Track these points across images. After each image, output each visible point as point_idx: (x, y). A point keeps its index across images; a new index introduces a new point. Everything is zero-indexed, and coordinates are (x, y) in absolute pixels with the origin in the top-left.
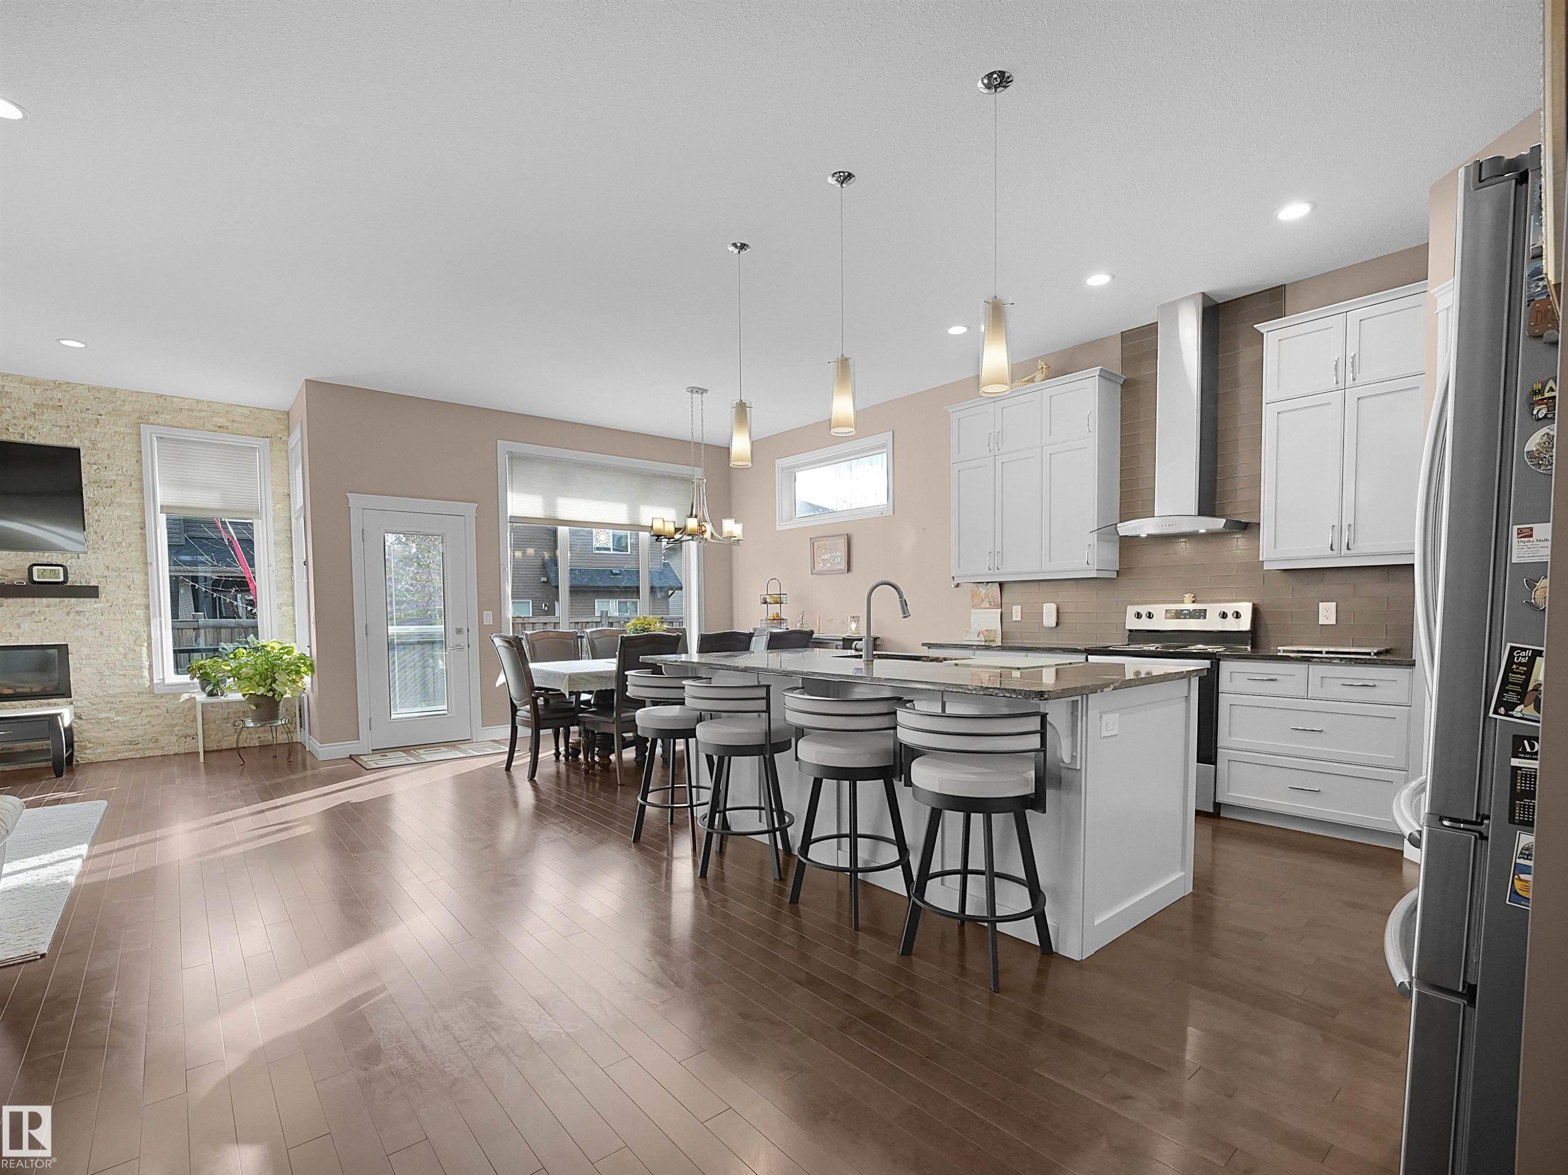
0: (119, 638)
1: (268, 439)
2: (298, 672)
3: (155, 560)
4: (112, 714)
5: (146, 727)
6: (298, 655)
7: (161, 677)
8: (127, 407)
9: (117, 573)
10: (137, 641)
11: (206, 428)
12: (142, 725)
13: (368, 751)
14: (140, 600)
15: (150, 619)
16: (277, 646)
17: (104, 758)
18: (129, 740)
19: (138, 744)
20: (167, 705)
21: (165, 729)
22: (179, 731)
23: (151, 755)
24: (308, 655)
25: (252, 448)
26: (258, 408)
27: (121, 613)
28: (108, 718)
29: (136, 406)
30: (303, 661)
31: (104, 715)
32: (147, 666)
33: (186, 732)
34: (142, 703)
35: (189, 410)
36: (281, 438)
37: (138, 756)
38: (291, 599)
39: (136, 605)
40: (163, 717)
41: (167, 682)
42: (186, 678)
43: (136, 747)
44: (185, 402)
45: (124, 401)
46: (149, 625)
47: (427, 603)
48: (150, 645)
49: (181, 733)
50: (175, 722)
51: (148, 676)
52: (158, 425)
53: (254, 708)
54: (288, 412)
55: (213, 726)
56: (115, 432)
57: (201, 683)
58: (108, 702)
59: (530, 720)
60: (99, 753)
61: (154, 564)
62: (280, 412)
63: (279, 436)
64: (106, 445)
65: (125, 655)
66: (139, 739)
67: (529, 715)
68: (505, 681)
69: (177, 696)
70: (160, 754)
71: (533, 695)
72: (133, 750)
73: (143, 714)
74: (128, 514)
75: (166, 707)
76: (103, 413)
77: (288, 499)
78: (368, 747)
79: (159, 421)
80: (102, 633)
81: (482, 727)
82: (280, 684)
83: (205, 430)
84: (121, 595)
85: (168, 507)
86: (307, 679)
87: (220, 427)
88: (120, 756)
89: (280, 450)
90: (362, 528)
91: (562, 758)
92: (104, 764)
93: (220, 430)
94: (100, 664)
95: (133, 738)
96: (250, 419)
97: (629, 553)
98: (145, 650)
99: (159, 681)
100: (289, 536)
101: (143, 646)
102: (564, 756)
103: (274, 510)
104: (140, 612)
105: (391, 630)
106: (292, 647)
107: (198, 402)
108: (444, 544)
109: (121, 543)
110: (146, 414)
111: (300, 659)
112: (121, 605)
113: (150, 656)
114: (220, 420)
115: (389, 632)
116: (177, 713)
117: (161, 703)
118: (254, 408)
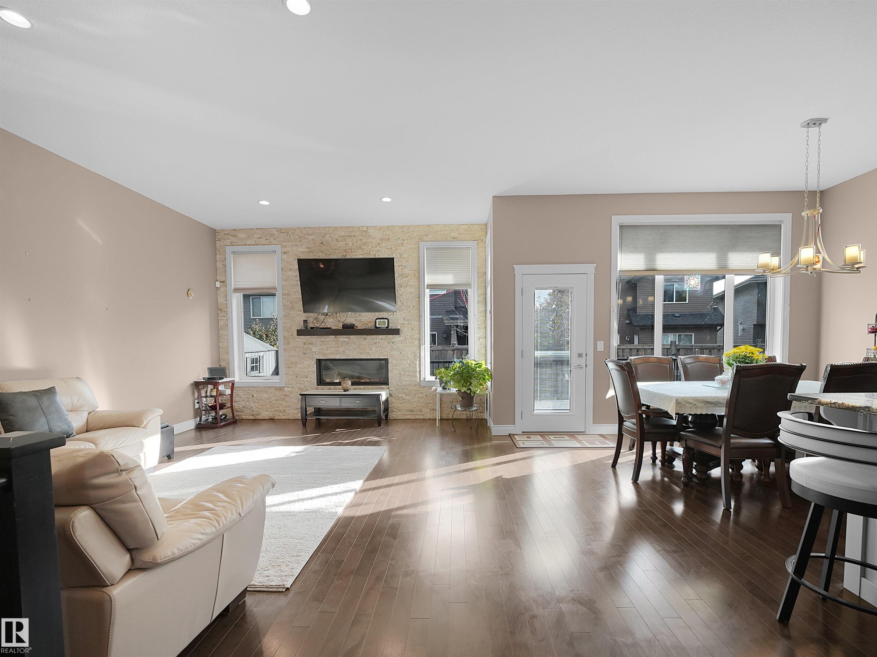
0: (408, 356)
1: (476, 241)
2: (484, 379)
3: (423, 315)
4: (404, 395)
5: (417, 403)
6: (484, 368)
7: (424, 377)
8: (415, 234)
9: (408, 322)
10: (415, 358)
11: (448, 240)
12: (415, 402)
13: (520, 433)
14: (416, 336)
15: (420, 346)
16: (474, 363)
17: (400, 417)
18: (410, 409)
19: (414, 411)
20: (426, 392)
21: (425, 405)
22: (431, 406)
23: (419, 418)
24: (490, 369)
25: (468, 247)
26: (472, 224)
27: (409, 343)
28: (402, 397)
29: (418, 233)
30: (486, 372)
31: (401, 395)
32: (419, 371)
33: (434, 407)
34: (416, 390)
35: (440, 231)
36: (482, 240)
37: (414, 418)
38: (485, 334)
39: (415, 338)
40: (424, 398)
41: (426, 380)
42: (433, 378)
43: (413, 413)
44: (438, 227)
45: (413, 231)
46: (420, 349)
47: (560, 336)
48: (420, 359)
49: (431, 408)
50: (429, 402)
51: (419, 376)
52: (427, 241)
53: (461, 399)
54: (487, 224)
55: (446, 405)
56: (410, 248)
57: (440, 382)
58: (402, 389)
59: (636, 431)
60: (398, 415)
61: (423, 317)
62: (482, 224)
63: (482, 239)
64: (405, 256)
65: (410, 365)
66: (414, 409)
67: (635, 427)
68: (614, 394)
69: (431, 387)
70: (422, 418)
71: (640, 412)
72: (411, 415)
73: (416, 396)
74: (413, 290)
75: (426, 393)
76: (405, 239)
77: (485, 276)
78: (520, 431)
79: (427, 239)
80: (401, 353)
81: (593, 424)
82: (473, 386)
83: (447, 241)
84: (409, 333)
85: (430, 285)
86: (489, 384)
87: (454, 238)
88: (406, 417)
89: (482, 247)
90: (521, 287)
91: (658, 462)
92: (400, 421)
93: (454, 239)
94: (400, 369)
95: (412, 408)
96: (468, 231)
97: (687, 302)
98: (418, 362)
99: (423, 379)
100: (485, 297)
101: (417, 360)
102: (660, 461)
103: (478, 283)
104: (416, 342)
105: (536, 354)
106: (481, 364)
107: (444, 225)
108: (572, 295)
109: (410, 306)
110: (422, 236)
111: (485, 371)
112: (409, 338)
113: (420, 366)
114: (454, 234)
115: (535, 355)
116: (430, 397)
117: (424, 391)
118: (470, 224)
